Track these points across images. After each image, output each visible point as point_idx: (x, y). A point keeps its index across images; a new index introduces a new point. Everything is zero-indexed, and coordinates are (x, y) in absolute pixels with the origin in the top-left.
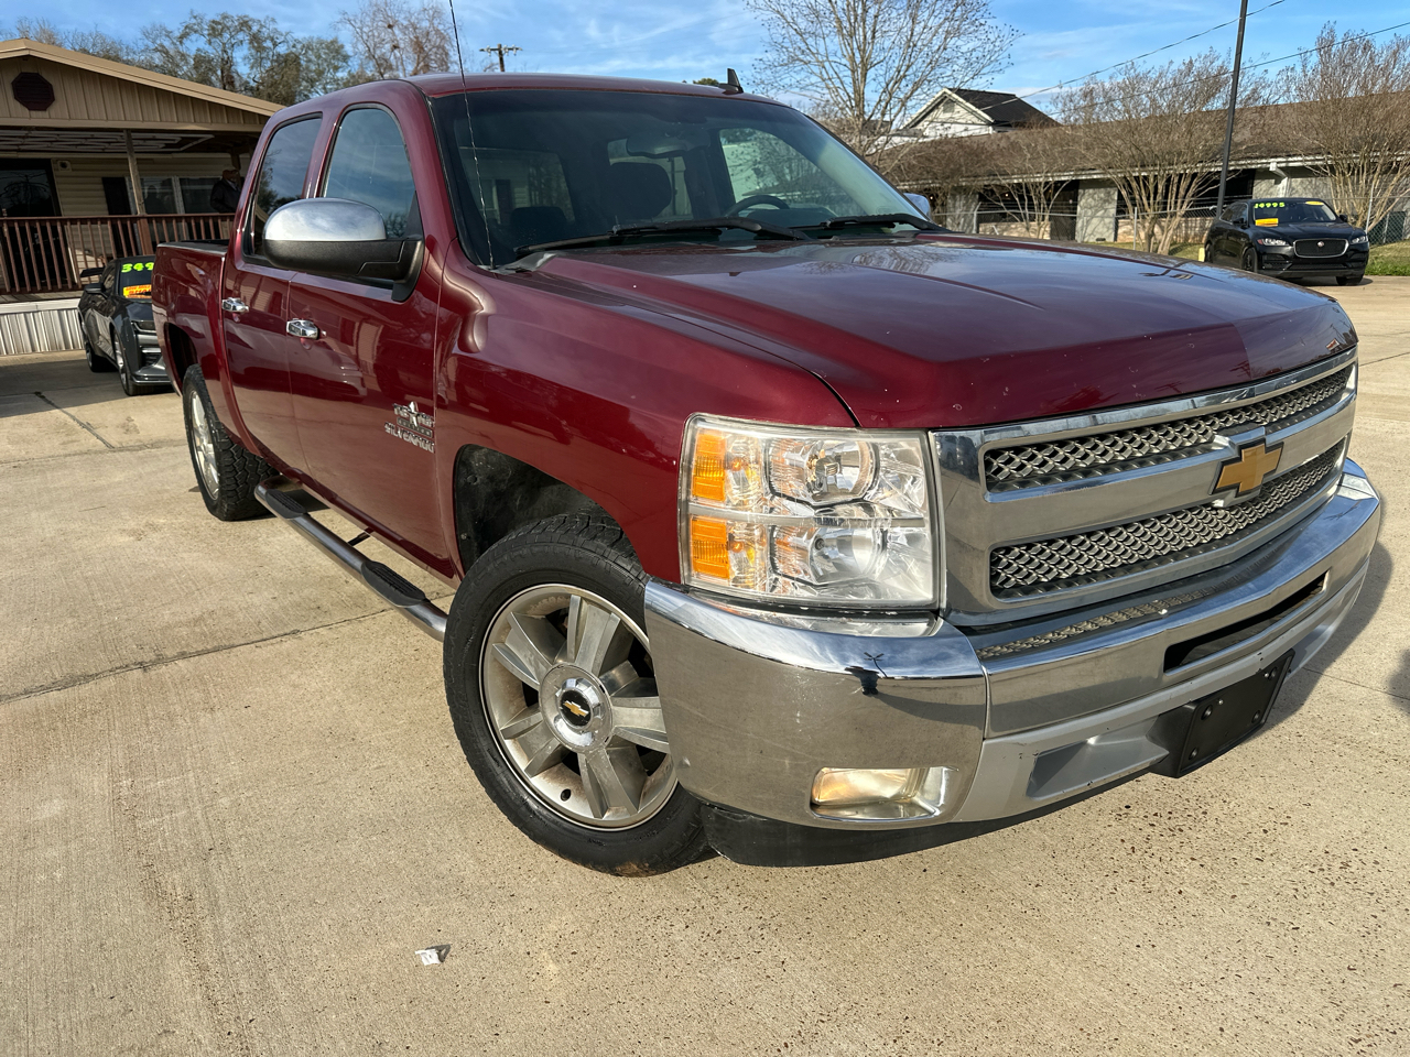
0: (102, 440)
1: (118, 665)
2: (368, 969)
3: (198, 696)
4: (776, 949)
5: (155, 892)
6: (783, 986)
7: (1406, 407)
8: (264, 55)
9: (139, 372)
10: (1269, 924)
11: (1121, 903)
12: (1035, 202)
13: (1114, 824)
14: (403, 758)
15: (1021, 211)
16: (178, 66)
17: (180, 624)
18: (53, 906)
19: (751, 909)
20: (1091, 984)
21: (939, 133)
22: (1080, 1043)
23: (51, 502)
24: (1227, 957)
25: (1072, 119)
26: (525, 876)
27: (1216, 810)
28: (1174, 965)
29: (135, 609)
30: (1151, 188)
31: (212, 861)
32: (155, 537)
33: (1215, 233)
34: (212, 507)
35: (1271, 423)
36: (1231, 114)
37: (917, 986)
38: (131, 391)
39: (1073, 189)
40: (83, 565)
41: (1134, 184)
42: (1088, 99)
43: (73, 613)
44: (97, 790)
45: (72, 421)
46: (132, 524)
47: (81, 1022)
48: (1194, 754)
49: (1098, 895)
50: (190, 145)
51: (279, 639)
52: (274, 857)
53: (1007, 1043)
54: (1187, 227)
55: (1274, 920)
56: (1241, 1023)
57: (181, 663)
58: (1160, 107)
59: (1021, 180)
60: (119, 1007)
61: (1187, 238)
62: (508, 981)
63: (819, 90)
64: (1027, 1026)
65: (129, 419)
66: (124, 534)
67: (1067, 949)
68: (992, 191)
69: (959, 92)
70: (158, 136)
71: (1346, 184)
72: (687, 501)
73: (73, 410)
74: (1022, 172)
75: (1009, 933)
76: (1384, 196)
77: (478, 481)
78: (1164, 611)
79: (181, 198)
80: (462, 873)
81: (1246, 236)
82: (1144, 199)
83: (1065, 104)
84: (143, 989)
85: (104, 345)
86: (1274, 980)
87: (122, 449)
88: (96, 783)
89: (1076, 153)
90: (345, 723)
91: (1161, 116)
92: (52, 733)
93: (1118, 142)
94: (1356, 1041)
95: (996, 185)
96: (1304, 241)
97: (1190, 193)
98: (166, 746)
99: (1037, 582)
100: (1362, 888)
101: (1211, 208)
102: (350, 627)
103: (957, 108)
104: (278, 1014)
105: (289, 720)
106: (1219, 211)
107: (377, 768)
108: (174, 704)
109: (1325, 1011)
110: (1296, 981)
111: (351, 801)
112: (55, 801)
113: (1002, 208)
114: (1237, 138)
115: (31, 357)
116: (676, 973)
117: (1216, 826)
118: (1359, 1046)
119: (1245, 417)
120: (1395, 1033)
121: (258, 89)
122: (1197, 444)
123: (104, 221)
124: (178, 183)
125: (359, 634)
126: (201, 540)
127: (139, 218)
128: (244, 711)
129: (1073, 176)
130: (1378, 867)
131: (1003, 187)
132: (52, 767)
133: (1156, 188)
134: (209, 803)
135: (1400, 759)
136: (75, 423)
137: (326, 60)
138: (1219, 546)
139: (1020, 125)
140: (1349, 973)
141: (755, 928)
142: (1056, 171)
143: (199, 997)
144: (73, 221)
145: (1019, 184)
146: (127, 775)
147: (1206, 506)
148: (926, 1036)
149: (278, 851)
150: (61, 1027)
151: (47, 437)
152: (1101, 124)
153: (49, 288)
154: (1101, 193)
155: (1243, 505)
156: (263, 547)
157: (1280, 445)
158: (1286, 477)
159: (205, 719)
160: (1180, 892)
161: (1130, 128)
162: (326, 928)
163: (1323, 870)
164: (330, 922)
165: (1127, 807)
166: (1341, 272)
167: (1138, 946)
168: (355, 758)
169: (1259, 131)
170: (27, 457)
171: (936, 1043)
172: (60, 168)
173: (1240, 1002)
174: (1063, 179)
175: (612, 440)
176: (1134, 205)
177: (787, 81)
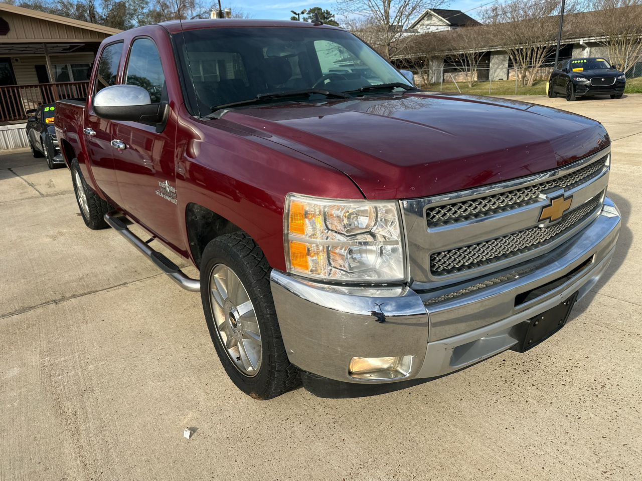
0: (38, 191)
1: (44, 302)
2: (155, 447)
3: (80, 316)
4: (341, 433)
5: (59, 412)
6: (343, 451)
7: (640, 159)
8: (109, 3)
9: (55, 158)
10: (567, 416)
11: (499, 407)
12: (470, 63)
13: (497, 369)
14: (173, 344)
15: (464, 67)
16: (69, 9)
17: (73, 281)
18: (13, 419)
19: (330, 414)
20: (484, 447)
21: (424, 31)
22: (478, 476)
23: (15, 222)
24: (547, 432)
25: (487, 22)
26: (227, 400)
27: (545, 360)
28: (523, 437)
29: (52, 274)
30: (524, 54)
31: (86, 396)
32: (62, 239)
33: (554, 75)
34: (88, 224)
35: (567, 186)
36: (562, 18)
37: (404, 450)
38: (52, 167)
39: (487, 56)
40: (29, 253)
41: (516, 52)
42: (495, 12)
43: (24, 277)
44: (34, 363)
45: (25, 182)
46: (51, 233)
47: (25, 475)
48: (530, 341)
49: (489, 404)
50: (75, 49)
51: (117, 287)
52: (113, 393)
53: (445, 476)
54: (541, 72)
55: (570, 414)
56: (552, 465)
57: (73, 300)
58: (528, 15)
59: (463, 52)
60: (42, 467)
61: (541, 77)
62: (219, 451)
63: (368, 12)
64: (454, 468)
65: (51, 181)
66: (48, 237)
67: (474, 430)
68: (450, 58)
69: (434, 10)
70: (59, 45)
71: (615, 50)
72: (288, 234)
73: (25, 177)
74: (464, 48)
75: (447, 423)
76: (633, 55)
77: (198, 218)
78: (517, 277)
79: (72, 74)
80: (199, 400)
81: (568, 77)
82: (521, 60)
83: (484, 15)
84: (54, 459)
85: (39, 146)
86: (568, 443)
87: (47, 196)
88: (34, 360)
89: (489, 38)
90: (147, 328)
91: (529, 20)
92: (14, 336)
93: (509, 33)
94: (605, 473)
95: (452, 55)
96: (595, 78)
97: (543, 56)
98: (65, 340)
99: (454, 267)
100: (611, 398)
101: (552, 63)
102: (150, 280)
103: (434, 18)
104: (114, 470)
105: (121, 327)
106: (556, 65)
107: (161, 349)
108: (69, 320)
109: (591, 458)
110: (578, 444)
111: (149, 365)
112: (15, 369)
113: (454, 66)
114: (565, 29)
115: (6, 151)
116: (295, 446)
117: (545, 369)
118: (606, 475)
119: (554, 184)
120: (623, 468)
121: (107, 19)
122: (531, 198)
123: (36, 86)
124: (70, 67)
125: (154, 284)
126: (83, 240)
127: (52, 84)
128: (101, 323)
129: (488, 49)
130: (619, 387)
131: (455, 56)
132: (14, 352)
133: (527, 54)
134: (84, 368)
135: (631, 334)
136: (26, 183)
137: (138, 4)
138: (542, 245)
139: (463, 25)
140: (603, 439)
141: (331, 423)
142: (479, 47)
143: (78, 462)
144: (22, 87)
145: (462, 54)
146: (48, 355)
147: (535, 227)
148: (408, 474)
149: (115, 390)
150: (16, 477)
151: (13, 190)
152: (500, 24)
153: (13, 119)
154: (501, 57)
155: (553, 226)
156: (111, 242)
157: (571, 197)
158: (575, 210)
159: (83, 327)
160: (527, 402)
161: (514, 25)
162: (137, 427)
163: (593, 389)
164: (138, 424)
165: (504, 360)
166: (613, 93)
167: (506, 428)
168: (151, 345)
169: (575, 25)
170: (4, 201)
171: (412, 477)
172: (15, 61)
173: (552, 454)
174: (483, 51)
175: (259, 200)
176: (516, 63)
177: (353, 8)
